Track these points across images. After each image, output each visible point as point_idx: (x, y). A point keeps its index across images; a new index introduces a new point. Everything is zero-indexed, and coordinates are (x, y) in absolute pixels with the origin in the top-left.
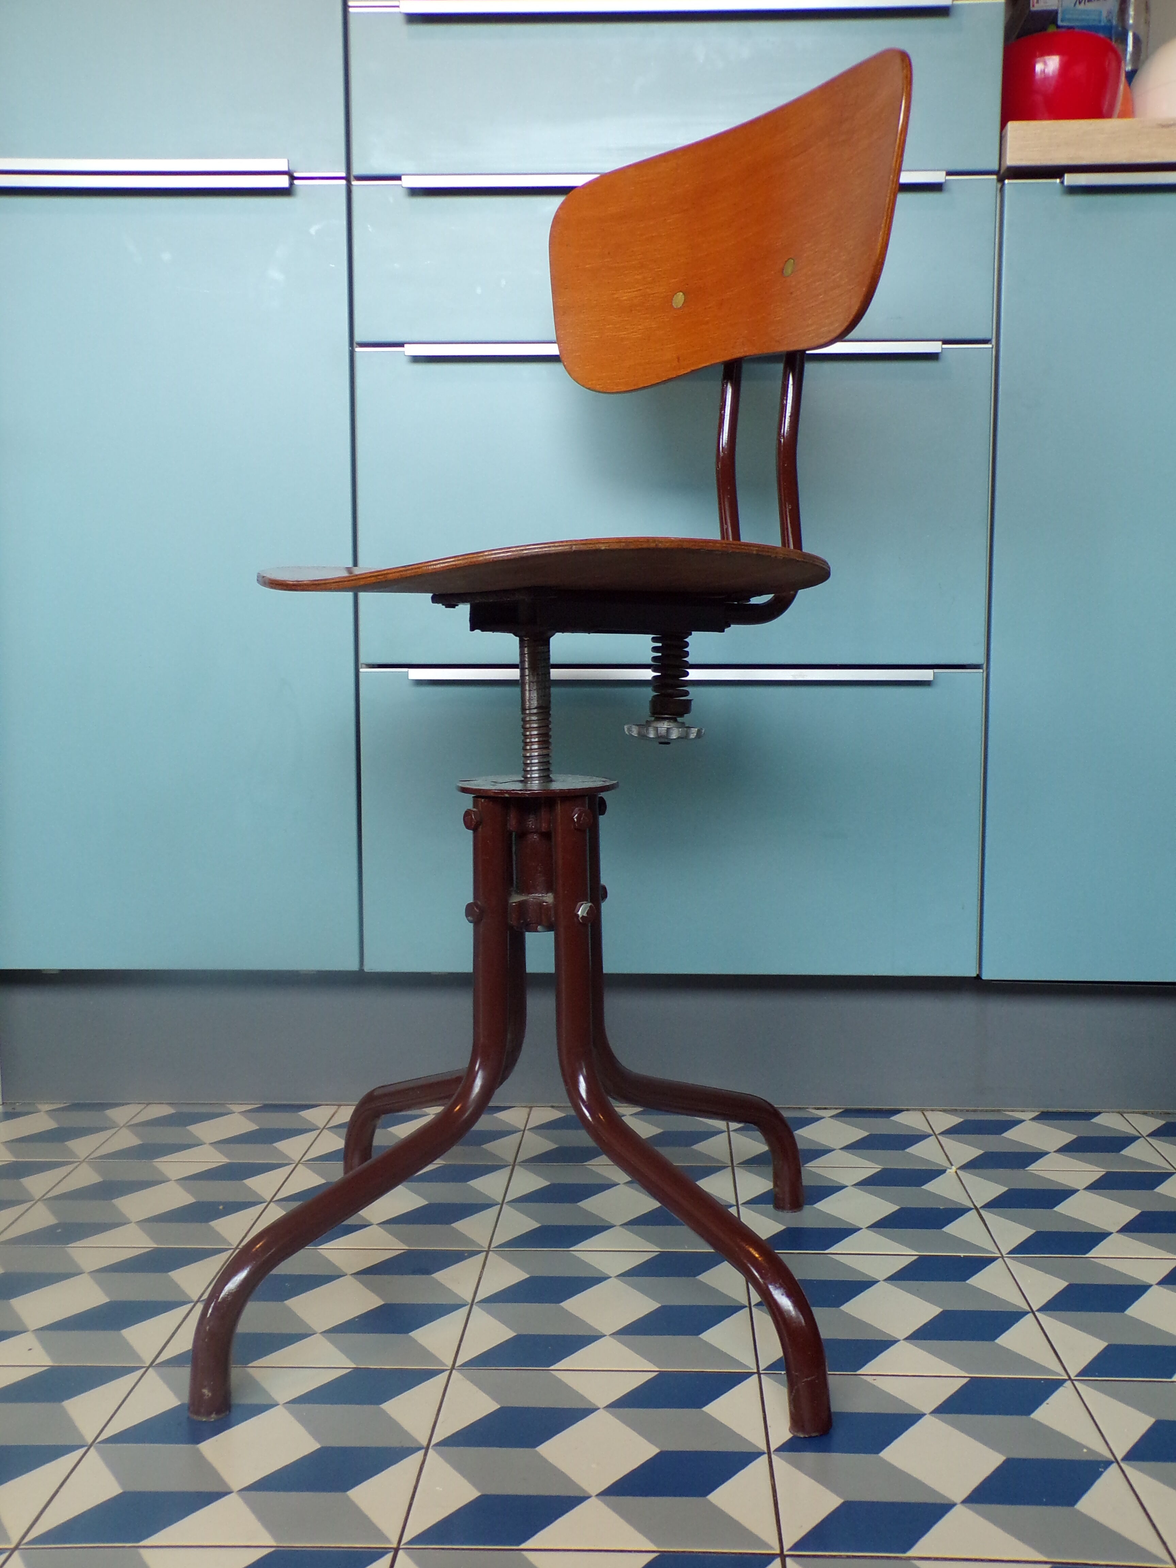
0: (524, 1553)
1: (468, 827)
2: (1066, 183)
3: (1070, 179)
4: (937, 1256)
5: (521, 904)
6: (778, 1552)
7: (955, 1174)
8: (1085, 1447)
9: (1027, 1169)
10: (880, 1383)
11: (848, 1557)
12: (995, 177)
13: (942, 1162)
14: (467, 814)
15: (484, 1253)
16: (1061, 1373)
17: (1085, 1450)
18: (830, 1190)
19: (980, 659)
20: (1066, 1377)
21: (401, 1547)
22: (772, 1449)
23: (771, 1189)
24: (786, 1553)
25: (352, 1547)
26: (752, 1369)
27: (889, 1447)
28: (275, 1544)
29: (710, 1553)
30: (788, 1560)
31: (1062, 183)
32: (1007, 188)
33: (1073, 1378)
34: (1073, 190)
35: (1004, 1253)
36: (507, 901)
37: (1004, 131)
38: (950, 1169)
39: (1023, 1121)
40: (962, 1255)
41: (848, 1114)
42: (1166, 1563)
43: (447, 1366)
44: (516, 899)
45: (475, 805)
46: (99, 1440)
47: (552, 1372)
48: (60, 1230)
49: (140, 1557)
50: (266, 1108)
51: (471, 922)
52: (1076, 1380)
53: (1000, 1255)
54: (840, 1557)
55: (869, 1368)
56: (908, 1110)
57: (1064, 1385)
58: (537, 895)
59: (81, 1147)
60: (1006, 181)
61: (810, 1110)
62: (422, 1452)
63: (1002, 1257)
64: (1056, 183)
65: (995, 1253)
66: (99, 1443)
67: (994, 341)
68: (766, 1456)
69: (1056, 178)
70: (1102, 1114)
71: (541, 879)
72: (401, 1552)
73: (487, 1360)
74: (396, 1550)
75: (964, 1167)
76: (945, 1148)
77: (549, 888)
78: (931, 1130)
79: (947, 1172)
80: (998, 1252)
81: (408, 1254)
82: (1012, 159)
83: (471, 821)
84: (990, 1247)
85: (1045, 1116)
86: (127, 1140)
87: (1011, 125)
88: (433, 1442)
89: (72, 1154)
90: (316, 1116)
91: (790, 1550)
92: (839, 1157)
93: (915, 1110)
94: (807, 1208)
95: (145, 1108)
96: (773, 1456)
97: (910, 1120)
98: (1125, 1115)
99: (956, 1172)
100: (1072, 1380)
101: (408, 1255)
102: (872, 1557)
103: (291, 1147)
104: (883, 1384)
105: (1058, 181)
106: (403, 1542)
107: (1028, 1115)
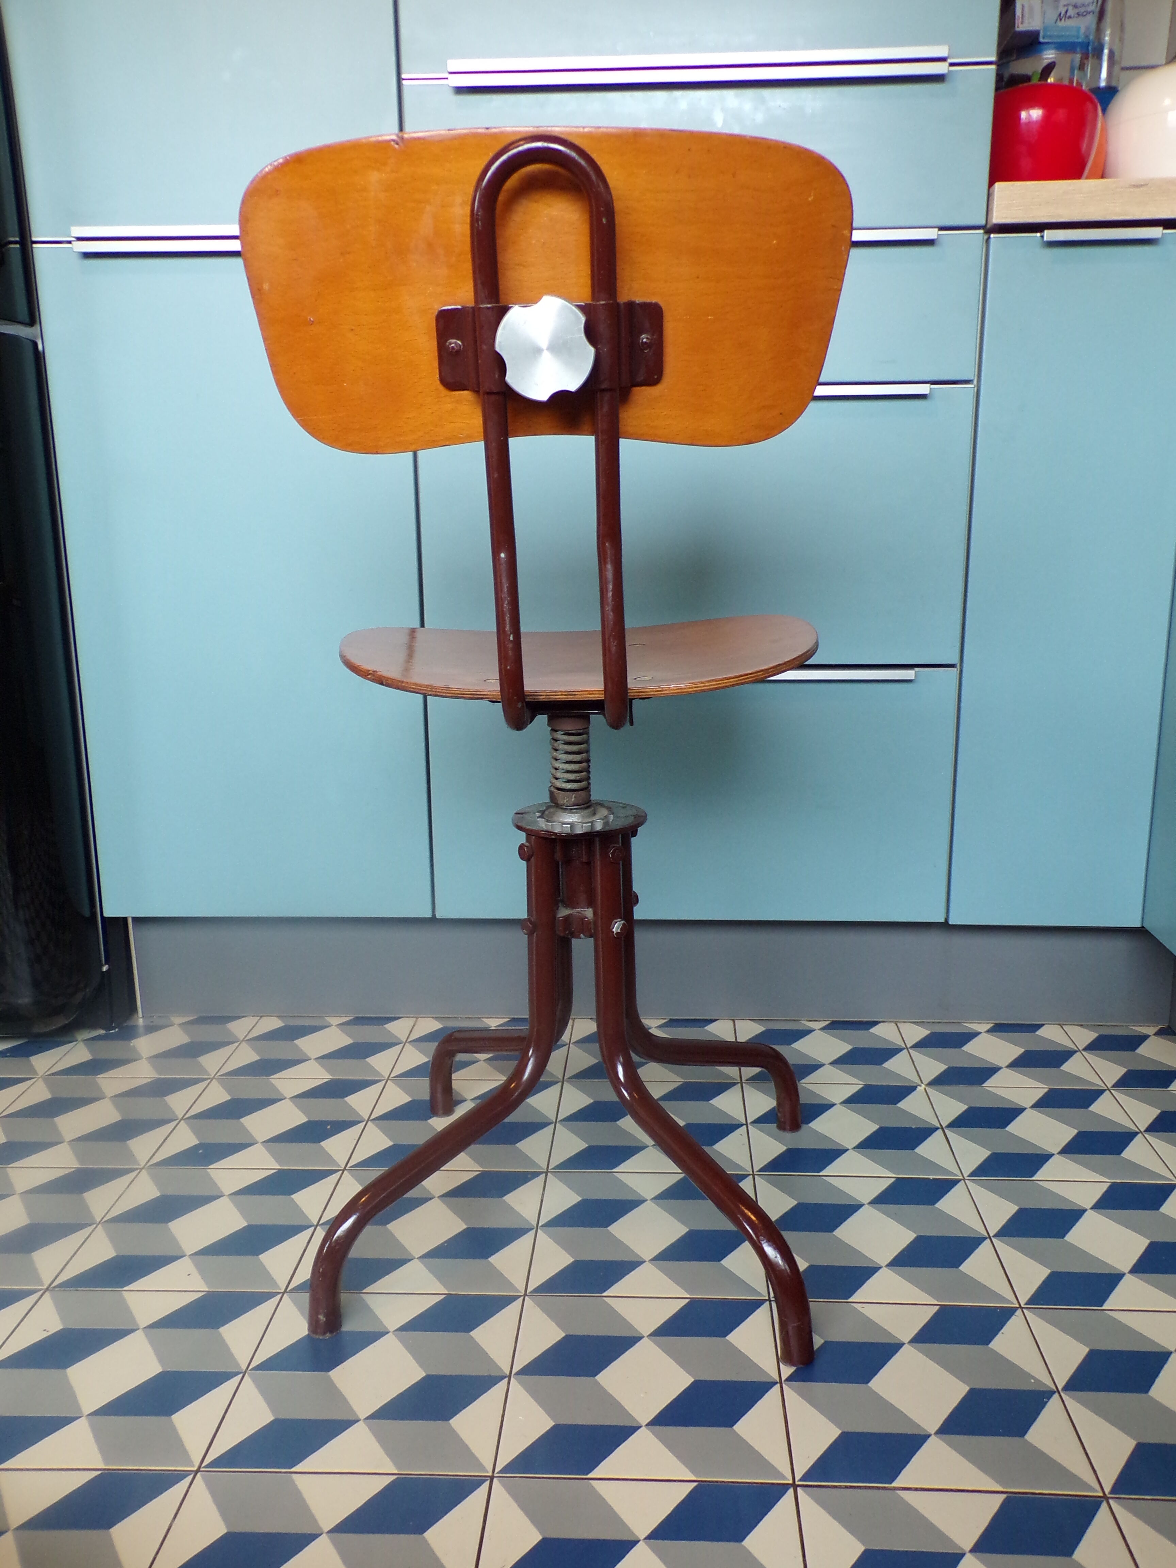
0: (591, 1481)
1: (522, 859)
2: (1045, 239)
3: (1050, 235)
4: (911, 1178)
5: (567, 919)
6: (791, 1482)
7: (924, 1090)
8: (1033, 1377)
9: (983, 1085)
10: (868, 1311)
11: (846, 1487)
12: (982, 231)
13: (914, 1078)
14: (521, 847)
15: (544, 1175)
16: (1013, 1301)
17: (1033, 1381)
18: (822, 1108)
19: (955, 660)
20: (1018, 1306)
21: (495, 1475)
22: (783, 1379)
23: (774, 1108)
24: (797, 1483)
25: (457, 1476)
26: (765, 1297)
27: (876, 1377)
28: (396, 1472)
29: (738, 1482)
30: (799, 1489)
31: (1042, 237)
32: (992, 241)
33: (1023, 1306)
34: (1052, 244)
35: (965, 1175)
36: (554, 917)
37: (991, 189)
38: (920, 1086)
39: (978, 1034)
40: (931, 1177)
41: (835, 1026)
42: (1096, 1491)
43: (520, 1292)
44: (563, 912)
45: (528, 840)
46: (250, 1367)
47: (605, 1299)
48: (201, 1151)
49: (293, 1482)
50: (359, 1021)
51: (525, 934)
52: (1024, 1308)
53: (961, 1178)
54: (840, 1487)
55: (859, 1296)
56: (884, 1022)
57: (1016, 1314)
58: (579, 910)
59: (212, 1062)
60: (992, 236)
61: (802, 1022)
62: (506, 1380)
63: (964, 1179)
64: (1036, 237)
65: (958, 1176)
66: (250, 1370)
67: (975, 382)
68: (778, 1385)
69: (1037, 232)
70: (1045, 1026)
71: (583, 897)
72: (495, 1480)
73: (553, 1286)
74: (492, 1478)
75: (930, 1084)
76: (915, 1063)
77: (591, 903)
78: (903, 1043)
79: (918, 1089)
80: (961, 1175)
81: (483, 1175)
82: (998, 218)
83: (524, 853)
84: (953, 1168)
85: (998, 1029)
86: (246, 1055)
87: (998, 185)
88: (514, 1372)
89: (203, 1070)
90: (399, 1028)
91: (801, 1480)
92: (828, 1073)
93: (891, 1022)
94: (804, 1126)
95: (259, 1020)
96: (784, 1386)
97: (885, 1032)
98: (1064, 1026)
99: (925, 1089)
100: (1022, 1308)
101: (483, 1177)
102: (865, 1487)
103: (381, 1062)
104: (869, 1311)
105: (1038, 235)
106: (496, 1471)
107: (982, 1027)
